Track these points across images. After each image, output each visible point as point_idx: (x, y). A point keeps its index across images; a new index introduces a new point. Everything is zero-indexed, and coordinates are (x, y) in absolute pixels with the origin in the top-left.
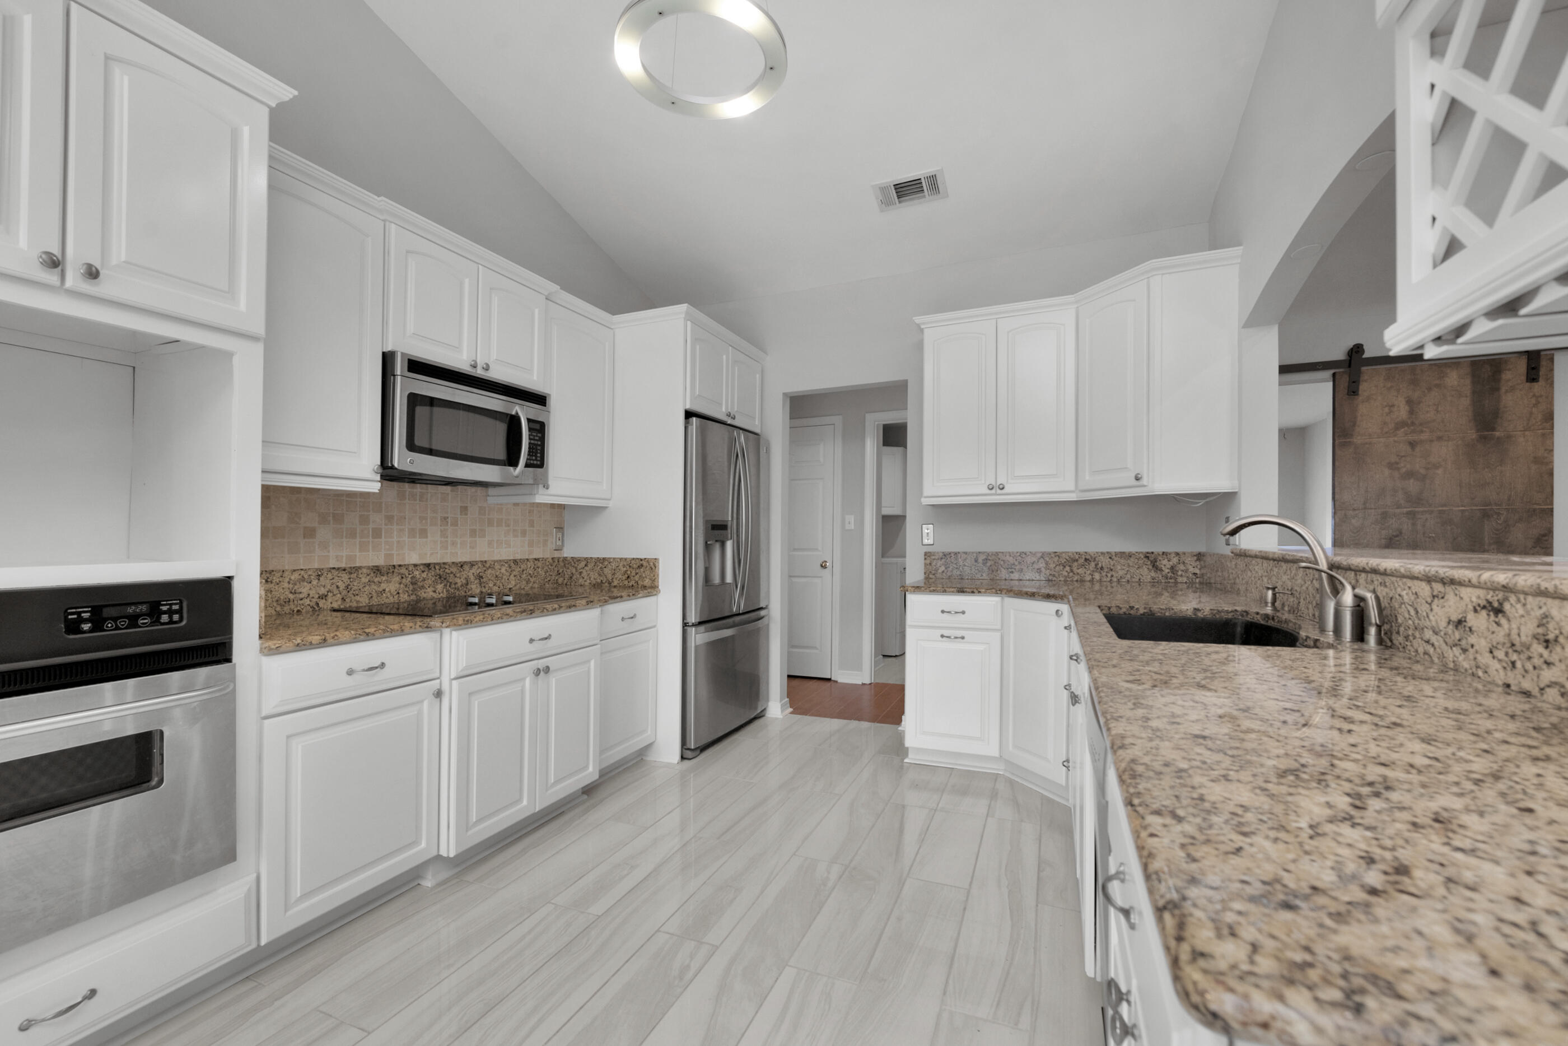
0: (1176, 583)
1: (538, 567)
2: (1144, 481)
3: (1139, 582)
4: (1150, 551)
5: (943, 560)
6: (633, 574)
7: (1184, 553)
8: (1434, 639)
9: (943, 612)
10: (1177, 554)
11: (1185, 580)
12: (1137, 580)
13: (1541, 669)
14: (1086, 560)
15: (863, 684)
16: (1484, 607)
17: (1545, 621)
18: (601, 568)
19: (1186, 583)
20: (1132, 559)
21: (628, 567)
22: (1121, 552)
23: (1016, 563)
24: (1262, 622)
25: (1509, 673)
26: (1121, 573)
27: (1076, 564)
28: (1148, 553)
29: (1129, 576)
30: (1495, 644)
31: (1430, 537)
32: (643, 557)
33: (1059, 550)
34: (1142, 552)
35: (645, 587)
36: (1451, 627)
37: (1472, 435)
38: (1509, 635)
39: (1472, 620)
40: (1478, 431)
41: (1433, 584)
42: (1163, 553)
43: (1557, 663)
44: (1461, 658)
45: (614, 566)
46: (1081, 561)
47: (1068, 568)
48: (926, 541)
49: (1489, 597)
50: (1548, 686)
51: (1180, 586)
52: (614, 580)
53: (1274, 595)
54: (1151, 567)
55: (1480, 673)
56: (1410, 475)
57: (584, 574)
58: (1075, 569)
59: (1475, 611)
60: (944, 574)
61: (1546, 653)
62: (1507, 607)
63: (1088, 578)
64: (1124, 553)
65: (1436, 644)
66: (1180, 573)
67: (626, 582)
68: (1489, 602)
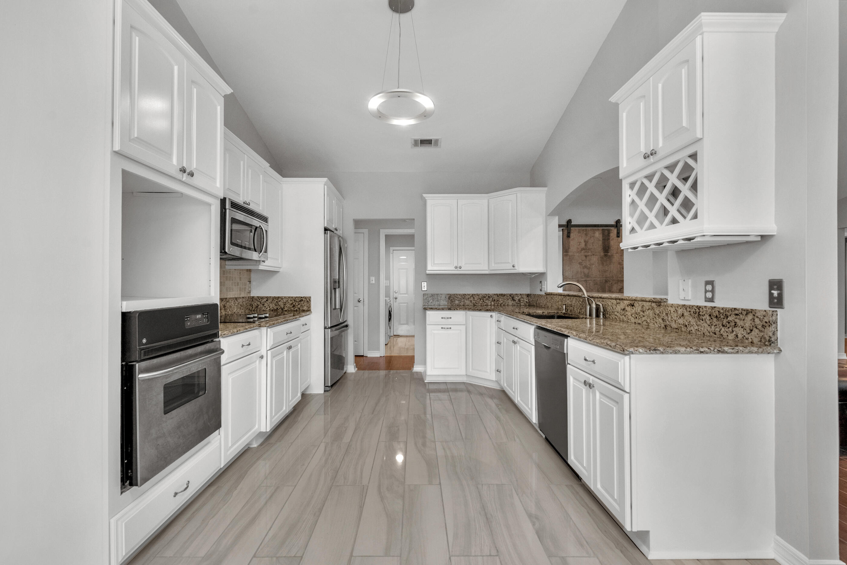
0: (520, 305)
1: (244, 302)
2: (516, 268)
3: (508, 305)
5: (432, 297)
6: (297, 304)
7: (523, 294)
8: (617, 314)
9: (442, 318)
10: (521, 294)
11: (523, 304)
12: (507, 304)
13: (642, 318)
14: (489, 297)
15: (381, 357)
16: (630, 305)
18: (276, 302)
19: (524, 305)
20: (505, 297)
21: (294, 301)
22: (501, 294)
23: (462, 298)
24: (563, 315)
25: (635, 320)
26: (501, 302)
27: (485, 298)
28: (511, 294)
30: (632, 313)
31: (591, 289)
32: (302, 296)
33: (479, 293)
34: (509, 294)
35: (303, 311)
36: (621, 310)
37: (602, 254)
38: (635, 311)
39: (627, 308)
40: (604, 253)
42: (516, 294)
44: (624, 318)
45: (285, 300)
46: (487, 297)
47: (482, 300)
48: (423, 289)
49: (631, 303)
50: (644, 321)
51: (521, 306)
52: (285, 307)
53: (566, 307)
54: (512, 299)
55: (629, 321)
56: (585, 267)
57: (266, 305)
58: (484, 300)
59: (628, 306)
60: (432, 303)
62: (635, 304)
63: (490, 304)
64: (502, 294)
65: (618, 315)
66: (522, 302)
67: (293, 309)
68: (631, 304)
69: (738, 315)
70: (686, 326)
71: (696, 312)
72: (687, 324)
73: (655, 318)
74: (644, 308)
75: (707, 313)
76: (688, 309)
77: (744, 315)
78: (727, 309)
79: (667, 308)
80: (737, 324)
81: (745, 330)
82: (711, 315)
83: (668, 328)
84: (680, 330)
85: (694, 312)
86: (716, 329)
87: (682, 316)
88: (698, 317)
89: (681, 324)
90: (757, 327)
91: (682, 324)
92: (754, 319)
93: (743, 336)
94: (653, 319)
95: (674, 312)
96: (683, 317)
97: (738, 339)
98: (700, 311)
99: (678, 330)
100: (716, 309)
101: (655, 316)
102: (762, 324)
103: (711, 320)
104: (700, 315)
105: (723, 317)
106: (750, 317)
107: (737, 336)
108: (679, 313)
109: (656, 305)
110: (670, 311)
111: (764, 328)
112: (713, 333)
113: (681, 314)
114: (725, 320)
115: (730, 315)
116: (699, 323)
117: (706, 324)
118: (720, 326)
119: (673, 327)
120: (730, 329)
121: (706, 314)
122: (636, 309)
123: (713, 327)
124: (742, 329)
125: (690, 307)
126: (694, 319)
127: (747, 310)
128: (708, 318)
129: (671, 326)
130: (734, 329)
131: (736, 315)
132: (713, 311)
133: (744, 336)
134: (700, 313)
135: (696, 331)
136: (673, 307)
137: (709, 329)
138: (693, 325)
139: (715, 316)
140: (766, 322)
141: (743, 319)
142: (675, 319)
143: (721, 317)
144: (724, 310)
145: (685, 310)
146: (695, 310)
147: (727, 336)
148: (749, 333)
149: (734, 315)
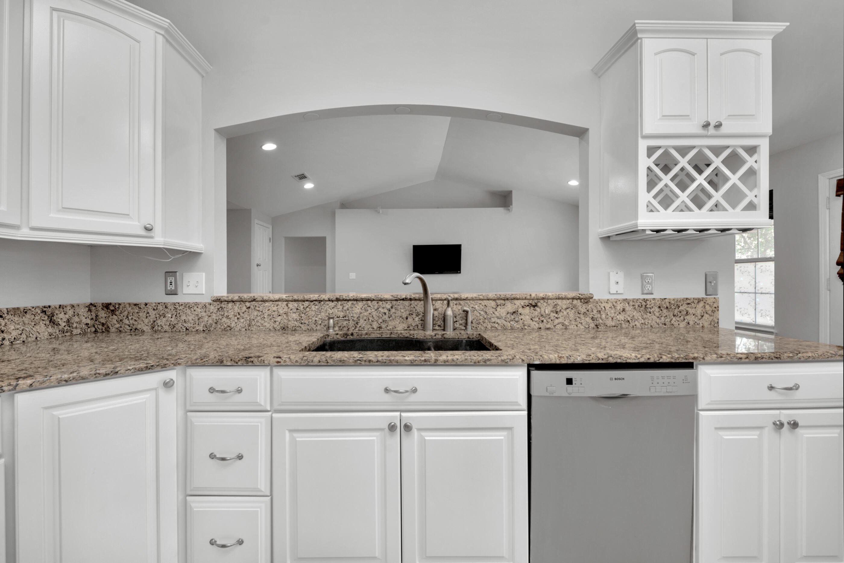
0: (72, 335)
2: (153, 232)
4: (47, 304)
7: (78, 305)
8: (498, 321)
10: (71, 306)
11: (79, 331)
12: (34, 339)
13: (554, 320)
16: (528, 306)
17: (556, 306)
20: (28, 316)
22: (14, 309)
25: (540, 324)
26: (14, 334)
28: (45, 307)
29: (24, 336)
30: (533, 317)
34: (38, 307)
36: (509, 315)
38: (540, 313)
39: (521, 310)
41: (497, 301)
42: (60, 306)
43: (561, 317)
44: (515, 325)
49: (530, 302)
50: (557, 325)
53: (334, 322)
54: (48, 323)
55: (526, 327)
59: (523, 307)
61: (556, 316)
62: (539, 304)
64: (18, 308)
65: (499, 322)
66: (75, 325)
68: (530, 304)
69: (690, 304)
70: (629, 321)
71: (642, 306)
72: (629, 319)
73: (579, 318)
74: (558, 307)
75: (656, 305)
76: (631, 303)
77: (696, 303)
78: (679, 300)
79: (600, 304)
80: (689, 312)
81: (696, 317)
82: (661, 307)
83: (601, 328)
84: (619, 327)
85: (639, 306)
86: (666, 320)
87: (622, 312)
88: (644, 310)
89: (620, 320)
90: (708, 313)
91: (622, 320)
92: (705, 306)
93: (694, 322)
94: (576, 319)
95: (610, 308)
96: (624, 312)
97: (690, 326)
98: (647, 304)
99: (616, 327)
100: (666, 300)
101: (579, 315)
102: (712, 309)
103: (661, 311)
104: (647, 308)
105: (675, 307)
106: (701, 304)
107: (688, 323)
108: (618, 308)
109: (581, 302)
110: (604, 307)
111: (714, 313)
112: (662, 324)
113: (621, 309)
114: (676, 310)
115: (682, 305)
116: (645, 316)
117: (655, 316)
118: (670, 316)
119: (608, 325)
120: (682, 318)
121: (654, 306)
122: (543, 309)
123: (663, 318)
124: (694, 316)
125: (634, 301)
126: (640, 312)
127: (699, 299)
128: (657, 309)
129: (606, 324)
130: (685, 318)
131: (689, 304)
132: (663, 303)
133: (696, 322)
134: (647, 306)
135: (642, 325)
136: (609, 303)
137: (658, 321)
138: (638, 319)
139: (666, 307)
140: (715, 308)
141: (694, 307)
142: (612, 316)
143: (672, 308)
144: (676, 300)
145: (627, 305)
146: (640, 304)
147: (679, 324)
148: (700, 319)
149: (686, 305)
